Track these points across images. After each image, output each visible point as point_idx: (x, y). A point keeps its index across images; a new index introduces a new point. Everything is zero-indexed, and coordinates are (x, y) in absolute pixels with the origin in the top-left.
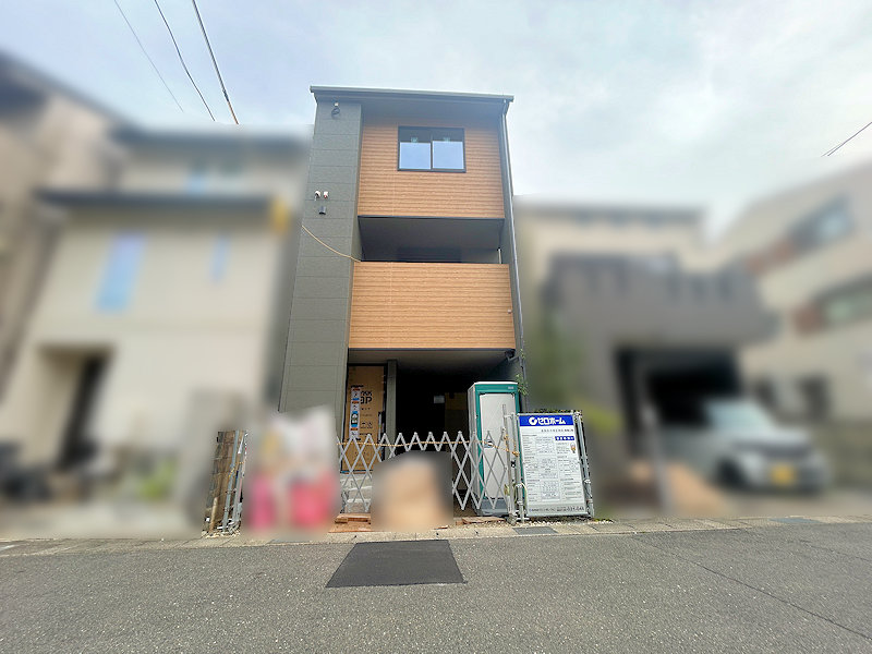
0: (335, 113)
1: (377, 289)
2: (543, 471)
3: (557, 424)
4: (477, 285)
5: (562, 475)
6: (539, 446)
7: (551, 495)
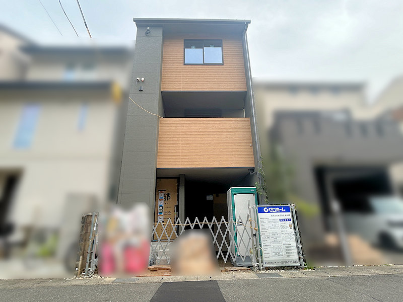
0: (147, 33)
1: (173, 133)
2: (272, 239)
3: (281, 211)
4: (231, 130)
5: (284, 242)
6: (270, 225)
7: (277, 253)
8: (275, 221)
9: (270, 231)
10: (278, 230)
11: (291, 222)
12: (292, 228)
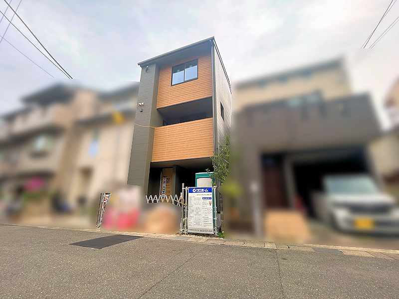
0: (147, 70)
1: (162, 137)
2: (195, 213)
3: (204, 192)
5: (204, 215)
6: (195, 202)
7: (198, 224)
8: (199, 199)
9: (195, 207)
10: (200, 206)
11: (211, 200)
12: (212, 205)
